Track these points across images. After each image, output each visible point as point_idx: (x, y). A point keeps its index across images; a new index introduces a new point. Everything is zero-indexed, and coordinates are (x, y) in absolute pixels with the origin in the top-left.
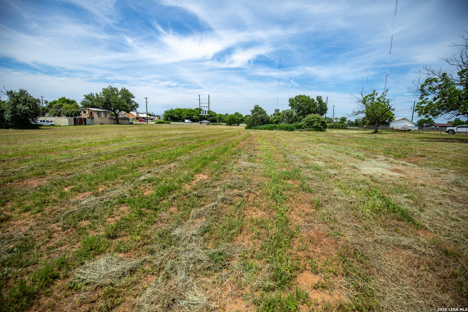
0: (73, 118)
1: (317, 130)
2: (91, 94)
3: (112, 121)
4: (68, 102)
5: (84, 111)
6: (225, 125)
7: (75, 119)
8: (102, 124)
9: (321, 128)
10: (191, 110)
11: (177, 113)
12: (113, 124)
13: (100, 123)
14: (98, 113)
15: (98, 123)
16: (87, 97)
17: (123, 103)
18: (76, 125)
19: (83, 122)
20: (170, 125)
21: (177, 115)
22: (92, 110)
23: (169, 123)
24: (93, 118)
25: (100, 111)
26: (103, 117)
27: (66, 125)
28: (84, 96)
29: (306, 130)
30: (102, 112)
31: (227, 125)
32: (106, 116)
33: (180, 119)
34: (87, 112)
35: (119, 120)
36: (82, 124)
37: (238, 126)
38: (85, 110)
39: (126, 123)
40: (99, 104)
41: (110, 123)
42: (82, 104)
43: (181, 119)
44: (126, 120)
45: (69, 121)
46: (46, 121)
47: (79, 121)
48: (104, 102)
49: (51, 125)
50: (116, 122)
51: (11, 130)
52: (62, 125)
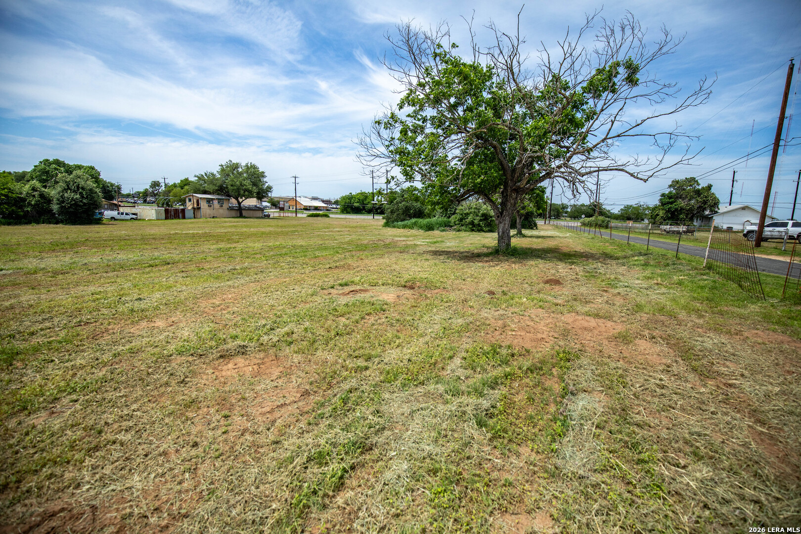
0: (164, 209)
1: (473, 230)
3: (233, 213)
5: (189, 199)
7: (167, 211)
8: (213, 217)
9: (481, 227)
11: (359, 200)
12: (232, 218)
14: (208, 202)
15: (208, 216)
18: (168, 219)
19: (181, 215)
21: (357, 202)
22: (198, 197)
24: (199, 209)
25: (212, 199)
26: (217, 208)
27: (153, 219)
30: (215, 199)
32: (222, 206)
33: (364, 208)
34: (192, 200)
36: (179, 218)
38: (190, 197)
39: (258, 215)
40: (211, 188)
41: (228, 216)
44: (257, 212)
45: (157, 212)
46: (124, 213)
47: (173, 213)
49: (132, 218)
50: (238, 215)
51: (60, 225)
52: (147, 219)
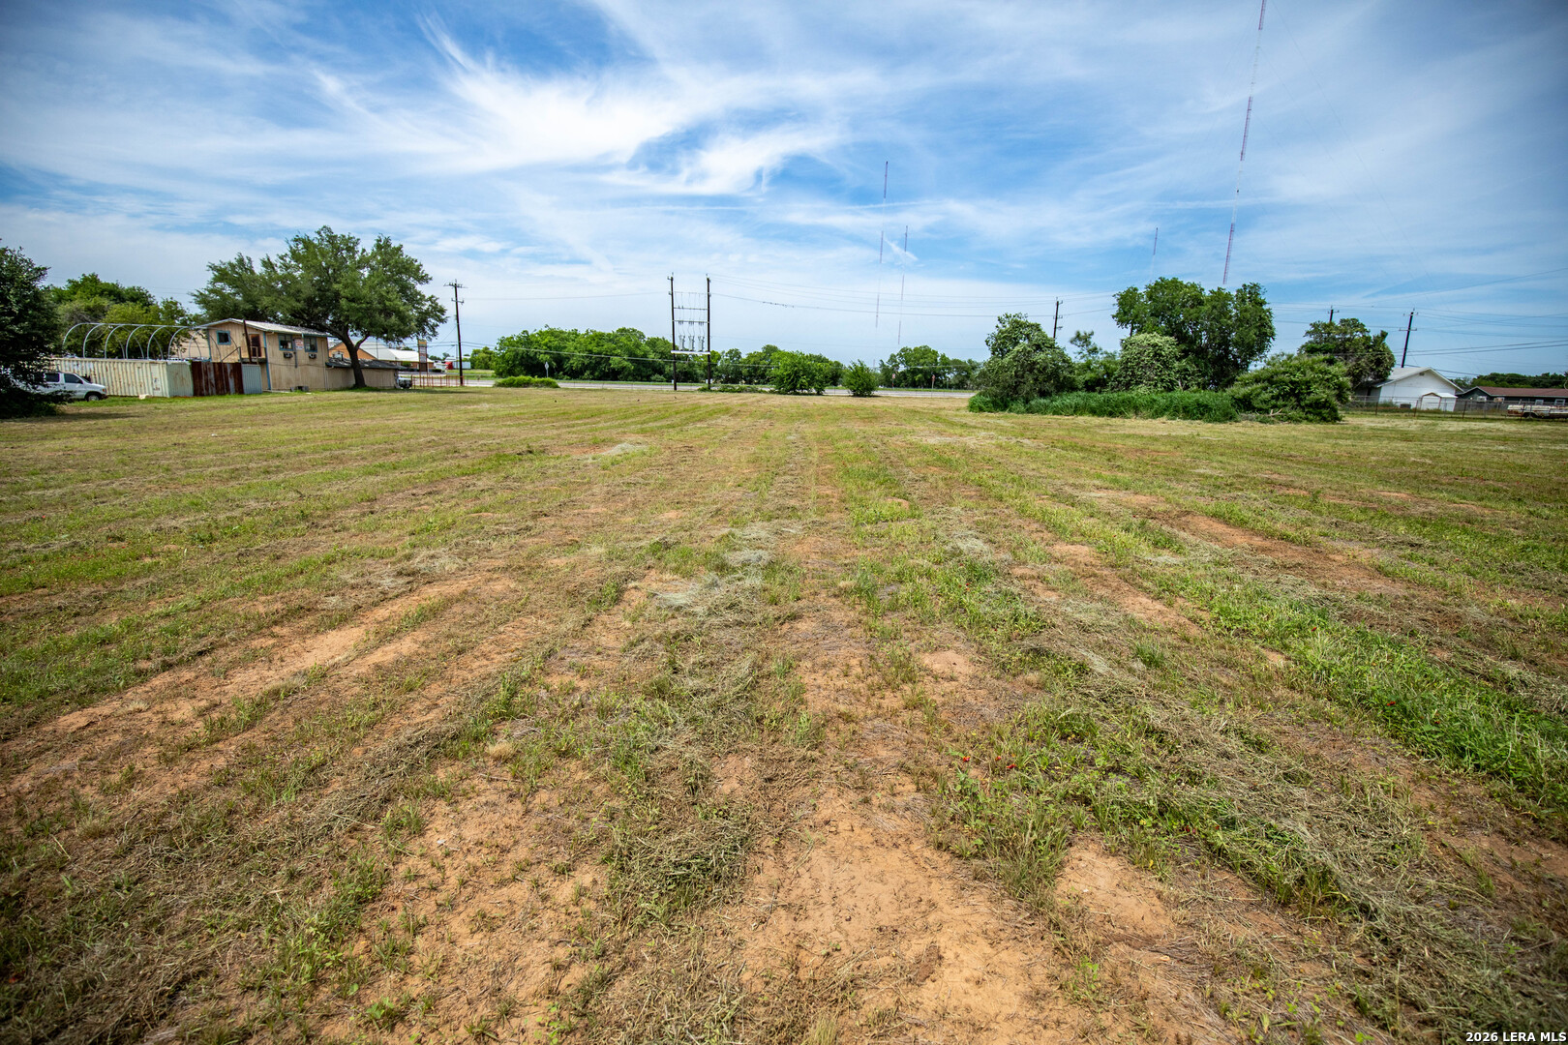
2: (241, 261)
3: (341, 378)
4: (116, 294)
5: (220, 335)
6: (772, 392)
7: (197, 370)
8: (300, 389)
10: (599, 338)
12: (340, 389)
13: (293, 386)
14: (284, 344)
15: (284, 385)
16: (222, 274)
17: (390, 300)
18: (202, 395)
19: (232, 383)
20: (558, 391)
22: (257, 329)
23: (549, 384)
24: (264, 363)
25: (291, 335)
26: (303, 362)
27: (158, 394)
28: (213, 268)
29: (1281, 419)
30: (298, 336)
31: (779, 393)
32: (315, 357)
34: (238, 338)
35: (365, 373)
36: (229, 392)
37: (818, 394)
38: (225, 330)
39: (388, 384)
40: (282, 304)
41: (329, 386)
42: (202, 300)
43: (563, 370)
44: (386, 374)
45: (171, 377)
46: (62, 376)
47: (212, 376)
48: (303, 296)
49: (90, 394)
50: (353, 382)
52: (142, 397)
